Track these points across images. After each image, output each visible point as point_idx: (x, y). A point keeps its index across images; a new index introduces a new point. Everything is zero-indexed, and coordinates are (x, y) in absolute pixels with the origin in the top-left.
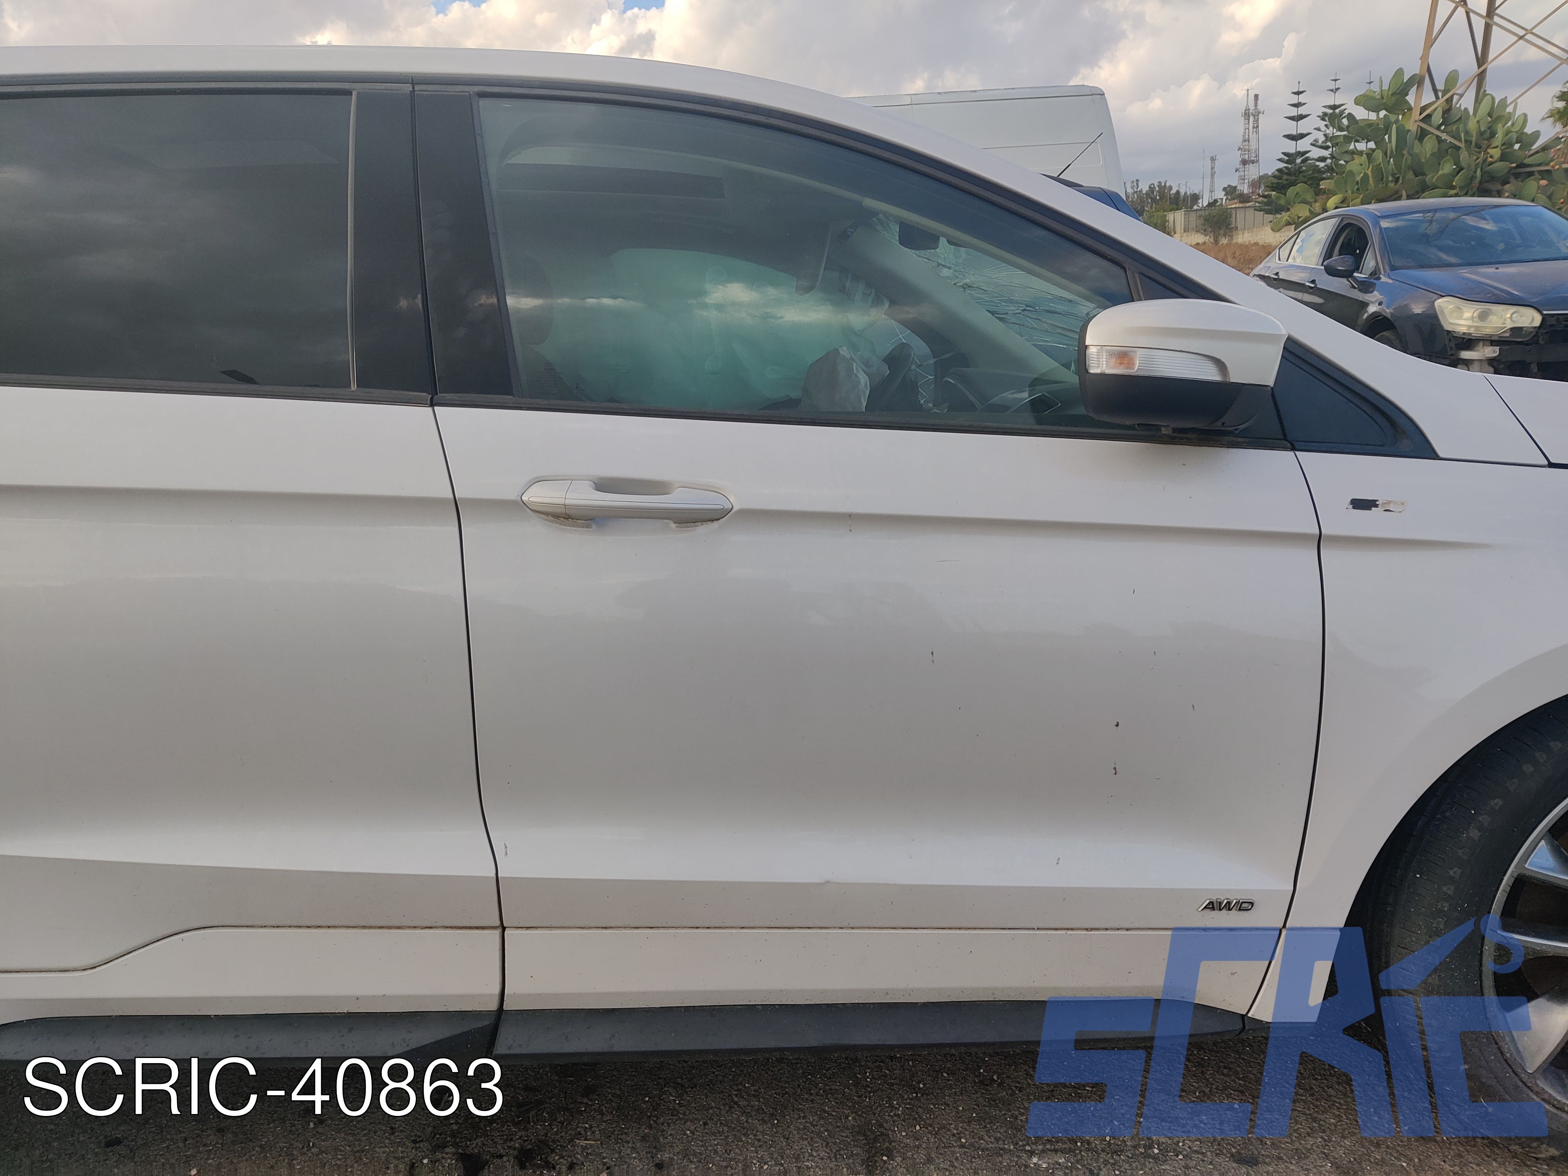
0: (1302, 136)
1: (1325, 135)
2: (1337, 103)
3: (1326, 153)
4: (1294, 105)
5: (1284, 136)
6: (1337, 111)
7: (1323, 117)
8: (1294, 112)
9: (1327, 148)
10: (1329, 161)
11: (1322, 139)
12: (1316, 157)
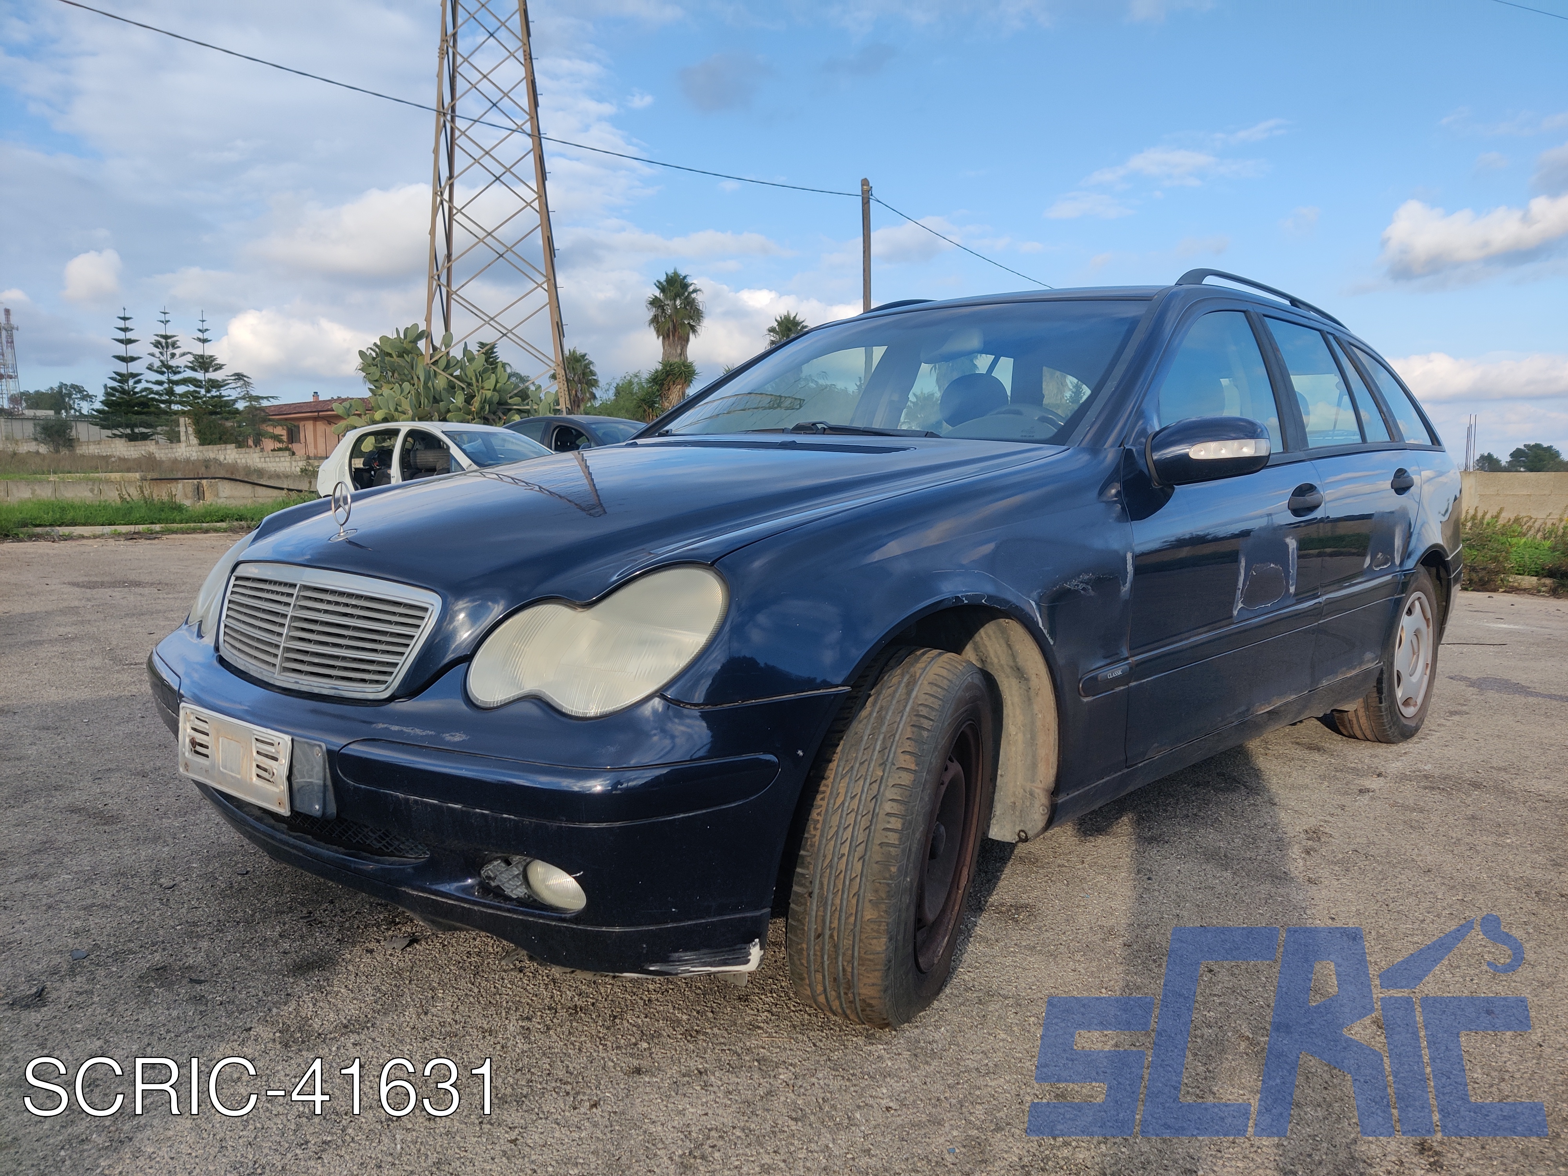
0: (133, 359)
1: (161, 361)
2: (169, 334)
3: (163, 378)
4: (121, 329)
5: (115, 357)
6: (169, 341)
7: (157, 344)
8: (121, 335)
9: (162, 373)
10: (166, 386)
11: (157, 364)
12: (154, 380)
